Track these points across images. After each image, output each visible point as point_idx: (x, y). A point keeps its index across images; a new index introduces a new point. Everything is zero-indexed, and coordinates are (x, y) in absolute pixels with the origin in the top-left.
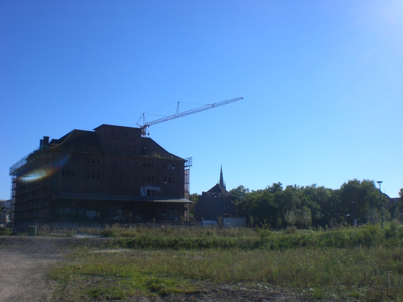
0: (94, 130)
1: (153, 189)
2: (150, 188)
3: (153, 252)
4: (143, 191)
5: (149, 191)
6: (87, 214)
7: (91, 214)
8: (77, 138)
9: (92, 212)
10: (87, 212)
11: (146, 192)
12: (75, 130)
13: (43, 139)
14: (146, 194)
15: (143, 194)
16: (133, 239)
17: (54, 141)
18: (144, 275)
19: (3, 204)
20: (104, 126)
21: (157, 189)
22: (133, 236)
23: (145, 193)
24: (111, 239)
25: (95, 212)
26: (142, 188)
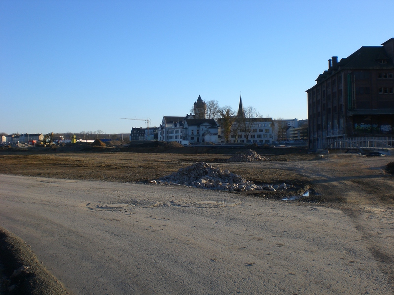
0: (382, 45)
6: (382, 129)
9: (387, 126)
10: (382, 126)
12: (364, 47)
17: (343, 59)
20: (393, 40)
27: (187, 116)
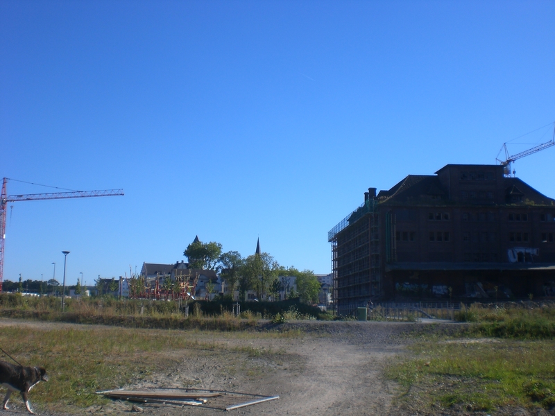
0: (435, 173)
1: (528, 251)
2: (523, 250)
3: (532, 342)
4: (512, 255)
5: (520, 255)
6: (434, 290)
7: (440, 289)
8: (414, 186)
9: (441, 287)
10: (434, 287)
11: (516, 256)
12: (410, 177)
13: (368, 191)
14: (516, 260)
15: (513, 260)
16: (502, 323)
17: (382, 193)
18: (521, 376)
19: (323, 280)
20: (449, 168)
21: (533, 251)
22: (501, 320)
23: (515, 258)
24: (470, 324)
25: (444, 287)
26: (510, 252)
27: (178, 264)
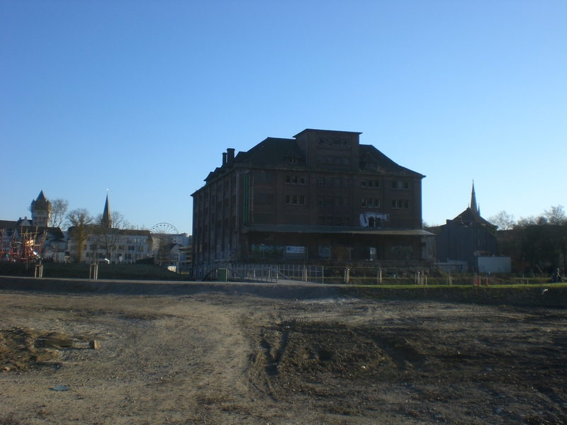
0: (293, 137)
1: (378, 216)
2: (374, 216)
4: (363, 220)
5: (371, 220)
11: (368, 221)
12: (269, 139)
13: (226, 152)
14: (368, 224)
15: (364, 224)
17: (241, 154)
20: (308, 132)
21: (384, 217)
23: (366, 222)
26: (362, 216)
27: (21, 221)
